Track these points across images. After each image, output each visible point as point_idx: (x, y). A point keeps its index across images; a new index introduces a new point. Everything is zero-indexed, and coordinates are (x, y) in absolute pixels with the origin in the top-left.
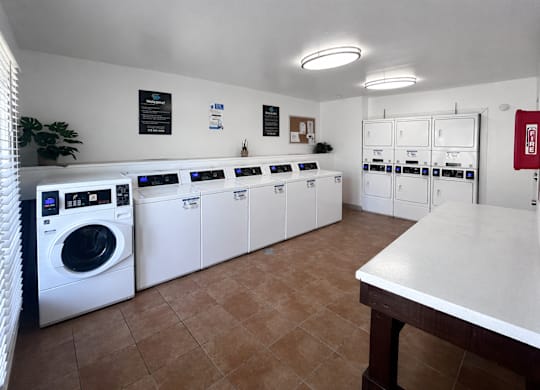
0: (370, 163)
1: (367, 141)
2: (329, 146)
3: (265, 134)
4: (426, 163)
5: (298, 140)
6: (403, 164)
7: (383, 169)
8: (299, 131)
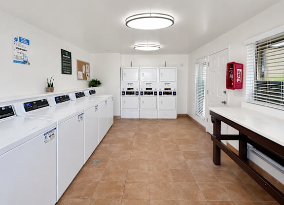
0: (126, 90)
1: (124, 78)
2: (99, 82)
3: (63, 73)
4: (156, 89)
5: (82, 78)
6: (144, 90)
7: (133, 93)
8: (82, 71)
